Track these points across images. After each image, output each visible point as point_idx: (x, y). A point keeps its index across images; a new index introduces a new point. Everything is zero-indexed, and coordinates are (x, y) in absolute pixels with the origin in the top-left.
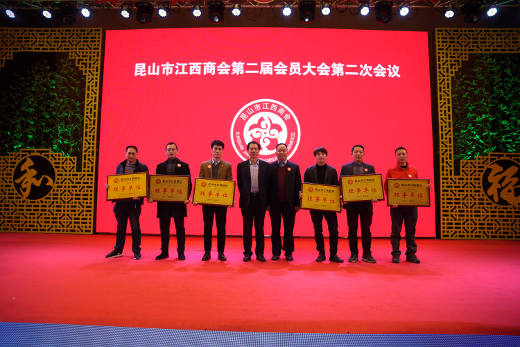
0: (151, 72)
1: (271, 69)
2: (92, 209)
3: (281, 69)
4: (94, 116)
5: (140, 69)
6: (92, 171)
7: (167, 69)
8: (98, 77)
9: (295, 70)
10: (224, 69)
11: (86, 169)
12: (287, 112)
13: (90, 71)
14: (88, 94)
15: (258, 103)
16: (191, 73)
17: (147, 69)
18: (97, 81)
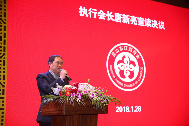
18: (5, 11)
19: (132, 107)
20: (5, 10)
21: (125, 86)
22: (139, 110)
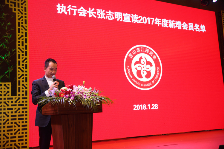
2: (28, 128)
4: (26, 49)
6: (26, 95)
12: (154, 54)
13: (19, 10)
14: (19, 29)
18: (26, 19)
19: (149, 105)
20: (26, 17)
21: (142, 85)
22: (155, 107)
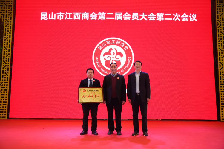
0: (51, 17)
1: (122, 16)
2: (7, 104)
3: (127, 16)
4: (9, 47)
5: (44, 16)
6: (7, 80)
7: (60, 16)
8: (12, 23)
9: (135, 17)
10: (94, 16)
11: (4, 79)
12: (126, 45)
13: (6, 20)
14: (5, 33)
15: (108, 40)
16: (74, 19)
17: (48, 16)
